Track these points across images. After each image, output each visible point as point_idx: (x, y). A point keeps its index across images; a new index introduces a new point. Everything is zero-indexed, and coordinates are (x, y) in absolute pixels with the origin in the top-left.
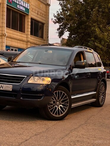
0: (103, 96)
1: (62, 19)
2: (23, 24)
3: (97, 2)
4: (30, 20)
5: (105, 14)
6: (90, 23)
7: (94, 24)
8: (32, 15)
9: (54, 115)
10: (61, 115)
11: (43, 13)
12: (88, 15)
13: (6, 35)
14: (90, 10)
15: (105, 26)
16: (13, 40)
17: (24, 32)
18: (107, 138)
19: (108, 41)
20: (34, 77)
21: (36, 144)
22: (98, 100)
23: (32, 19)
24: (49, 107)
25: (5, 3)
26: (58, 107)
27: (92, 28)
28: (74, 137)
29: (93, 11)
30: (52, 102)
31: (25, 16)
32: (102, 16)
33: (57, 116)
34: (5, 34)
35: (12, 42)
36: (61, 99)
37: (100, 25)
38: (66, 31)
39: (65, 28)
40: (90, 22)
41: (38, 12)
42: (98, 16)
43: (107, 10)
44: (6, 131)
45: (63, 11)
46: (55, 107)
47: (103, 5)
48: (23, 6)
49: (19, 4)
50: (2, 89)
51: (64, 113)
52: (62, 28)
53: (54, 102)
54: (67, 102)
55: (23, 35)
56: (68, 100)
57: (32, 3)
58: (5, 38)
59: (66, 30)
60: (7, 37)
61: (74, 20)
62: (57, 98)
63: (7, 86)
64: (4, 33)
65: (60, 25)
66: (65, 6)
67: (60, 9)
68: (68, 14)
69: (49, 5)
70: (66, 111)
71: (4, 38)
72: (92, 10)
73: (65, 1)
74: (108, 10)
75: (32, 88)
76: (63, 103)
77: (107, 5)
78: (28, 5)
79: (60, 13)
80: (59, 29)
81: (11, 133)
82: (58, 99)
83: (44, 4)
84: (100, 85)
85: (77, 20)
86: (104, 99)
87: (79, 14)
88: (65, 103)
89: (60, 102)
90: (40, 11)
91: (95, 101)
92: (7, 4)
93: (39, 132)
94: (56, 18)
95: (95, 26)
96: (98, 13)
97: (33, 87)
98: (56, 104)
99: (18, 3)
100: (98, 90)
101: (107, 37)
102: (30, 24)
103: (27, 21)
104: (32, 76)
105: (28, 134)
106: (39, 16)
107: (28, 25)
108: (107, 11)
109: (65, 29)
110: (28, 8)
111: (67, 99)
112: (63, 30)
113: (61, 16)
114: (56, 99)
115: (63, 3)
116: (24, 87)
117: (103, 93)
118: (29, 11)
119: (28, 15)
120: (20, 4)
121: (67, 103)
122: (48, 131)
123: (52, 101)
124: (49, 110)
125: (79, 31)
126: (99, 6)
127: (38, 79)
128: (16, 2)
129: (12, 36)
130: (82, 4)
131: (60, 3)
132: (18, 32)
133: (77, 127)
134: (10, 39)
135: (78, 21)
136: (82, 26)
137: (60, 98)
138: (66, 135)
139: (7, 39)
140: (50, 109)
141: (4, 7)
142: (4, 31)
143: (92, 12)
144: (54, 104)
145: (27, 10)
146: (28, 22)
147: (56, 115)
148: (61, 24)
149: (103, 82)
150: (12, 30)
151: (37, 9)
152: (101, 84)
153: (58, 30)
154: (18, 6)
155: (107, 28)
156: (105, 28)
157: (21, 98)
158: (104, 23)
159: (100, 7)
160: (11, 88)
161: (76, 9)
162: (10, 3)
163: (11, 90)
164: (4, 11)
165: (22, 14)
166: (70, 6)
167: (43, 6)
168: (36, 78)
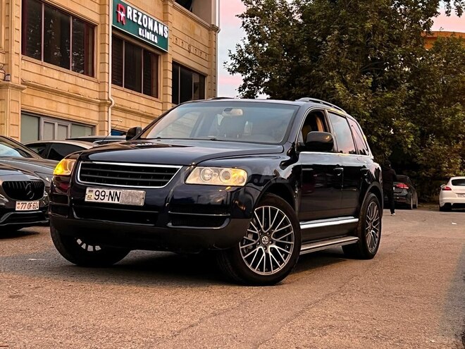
0: (376, 231)
1: (250, 62)
2: (155, 76)
3: (337, 18)
4: (170, 67)
5: (356, 48)
6: (321, 70)
7: (331, 74)
8: (176, 53)
9: (255, 271)
10: (274, 272)
11: (202, 48)
12: (315, 52)
13: (111, 104)
14: (319, 40)
15: (357, 77)
16: (128, 116)
17: (157, 97)
18: (406, 320)
19: (368, 114)
20: (201, 170)
21: (219, 333)
22: (363, 239)
23: (175, 64)
24: (242, 249)
25: (107, 23)
26: (266, 249)
27: (327, 82)
28: (316, 318)
29: (326, 41)
30: (250, 237)
31: (157, 56)
32: (351, 52)
33: (264, 273)
34: (109, 99)
35: (128, 120)
36: (274, 228)
37: (345, 75)
38: (261, 93)
39: (257, 84)
40: (321, 67)
41: (190, 46)
42: (339, 54)
43: (361, 38)
44: (132, 307)
45: (252, 43)
46: (257, 249)
47: (351, 26)
48: (153, 32)
49: (143, 27)
50: (116, 202)
51: (281, 267)
52: (250, 85)
53: (255, 236)
54: (290, 236)
55: (153, 104)
56: (292, 232)
57: (176, 25)
58: (110, 109)
59: (262, 90)
60: (115, 108)
61: (281, 65)
62: (262, 227)
63: (130, 192)
64: (107, 99)
65: (244, 77)
66: (257, 30)
67: (245, 38)
68: (265, 49)
69: (217, 30)
70: (286, 262)
71: (106, 110)
72: (324, 39)
73: (255, 18)
74: (364, 37)
75: (195, 199)
76: (278, 240)
77: (361, 26)
78: (166, 28)
79: (243, 47)
80: (244, 87)
81: (147, 311)
82: (265, 229)
83: (205, 26)
84: (368, 200)
85: (288, 63)
86: (377, 240)
87: (292, 49)
88: (284, 239)
89: (269, 237)
90: (196, 44)
91: (354, 242)
92: (112, 27)
93: (222, 308)
94: (234, 61)
95: (332, 78)
96: (339, 46)
97: (199, 196)
98: (260, 242)
99: (140, 23)
100: (361, 212)
101: (365, 105)
102: (170, 75)
103: (162, 68)
104: (196, 165)
105: (193, 313)
106: (191, 56)
107: (166, 78)
108: (362, 40)
109: (259, 89)
110: (166, 36)
111: (289, 230)
112: (254, 91)
113: (247, 55)
114: (259, 228)
115: (252, 23)
116: (175, 197)
117: (375, 224)
118: (169, 44)
119: (165, 53)
120: (145, 26)
121: (290, 240)
122: (246, 306)
123: (249, 232)
124: (243, 258)
125: (293, 91)
126: (342, 28)
127: (211, 174)
128: (135, 20)
129: (126, 104)
130: (299, 25)
131: (244, 24)
132: (142, 94)
133: (319, 298)
134: (123, 114)
135: (291, 65)
136: (301, 78)
137: (271, 226)
138: (296, 316)
139: (115, 112)
140: (244, 255)
141: (107, 32)
142: (106, 94)
143: (324, 42)
144: (255, 242)
145: (163, 40)
146: (166, 70)
147: (262, 270)
148: (249, 75)
149: (373, 195)
150: (126, 90)
151: (187, 39)
152: (370, 197)
153: (240, 91)
154: (140, 29)
155: (364, 82)
156: (360, 82)
157: (170, 224)
158: (354, 69)
159: (343, 30)
160: (141, 197)
161: (285, 36)
162: (120, 24)
163: (142, 204)
164: (107, 42)
165: (151, 52)
166: (270, 29)
167: (200, 32)
168: (208, 170)
